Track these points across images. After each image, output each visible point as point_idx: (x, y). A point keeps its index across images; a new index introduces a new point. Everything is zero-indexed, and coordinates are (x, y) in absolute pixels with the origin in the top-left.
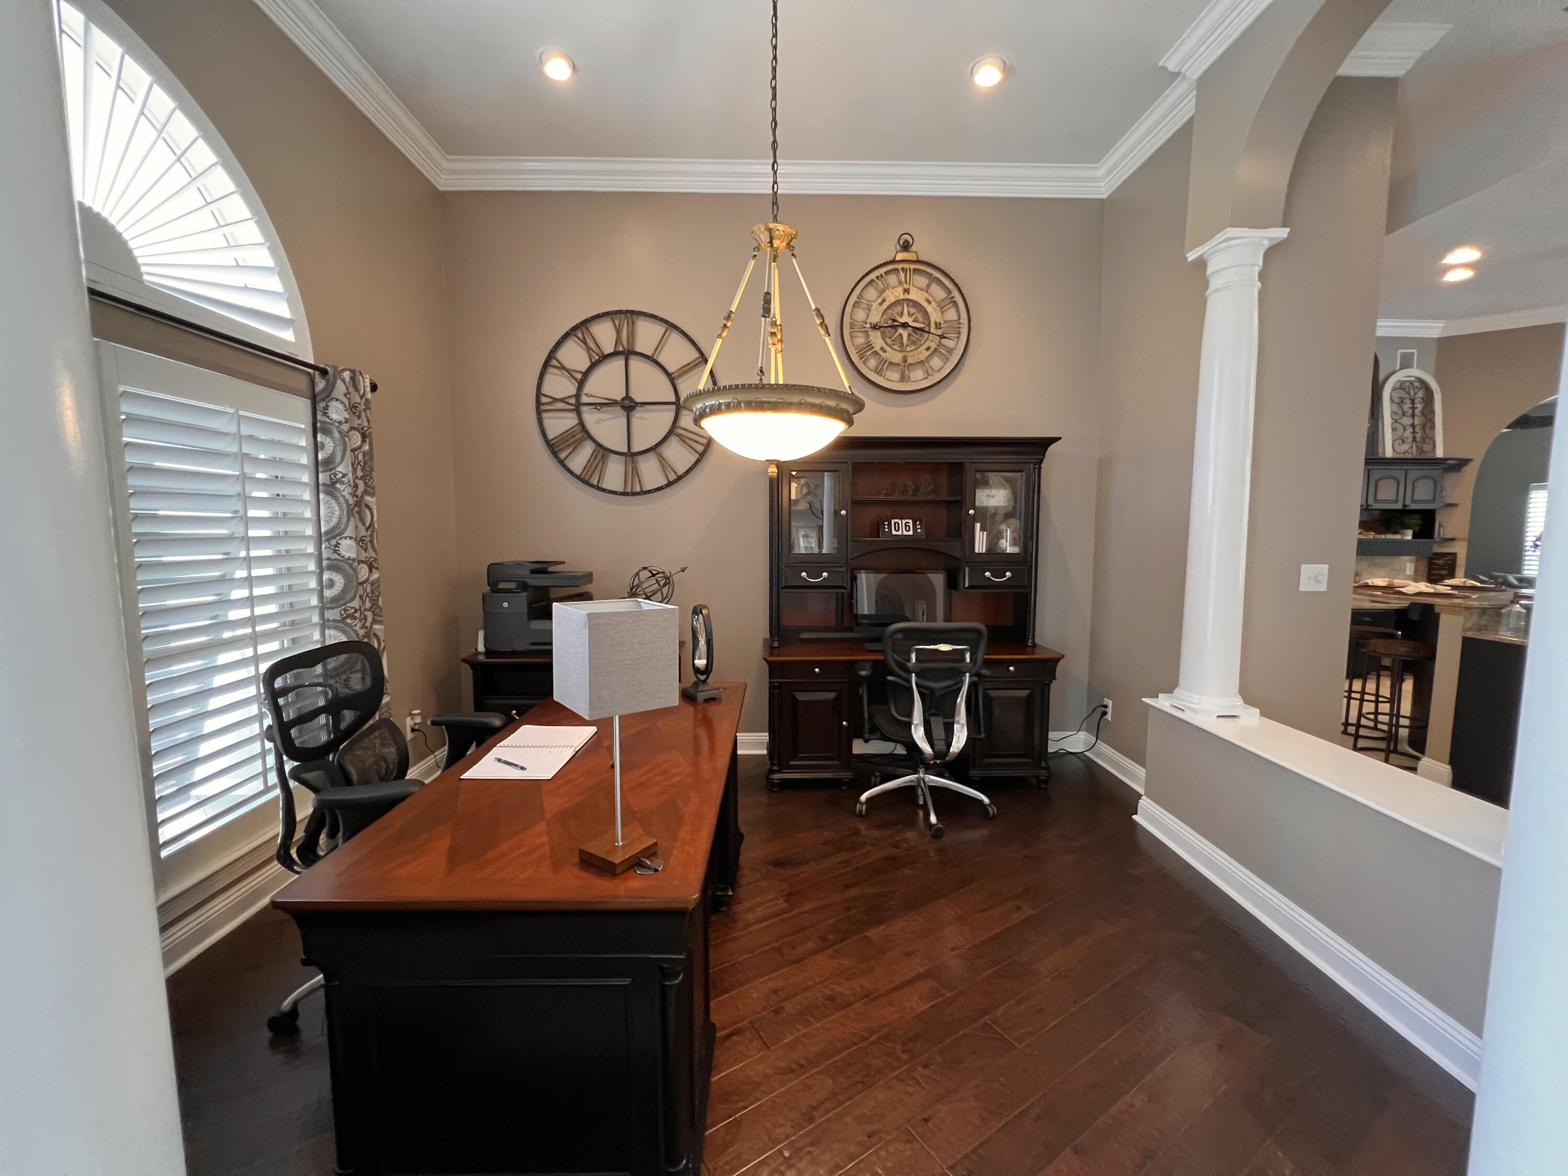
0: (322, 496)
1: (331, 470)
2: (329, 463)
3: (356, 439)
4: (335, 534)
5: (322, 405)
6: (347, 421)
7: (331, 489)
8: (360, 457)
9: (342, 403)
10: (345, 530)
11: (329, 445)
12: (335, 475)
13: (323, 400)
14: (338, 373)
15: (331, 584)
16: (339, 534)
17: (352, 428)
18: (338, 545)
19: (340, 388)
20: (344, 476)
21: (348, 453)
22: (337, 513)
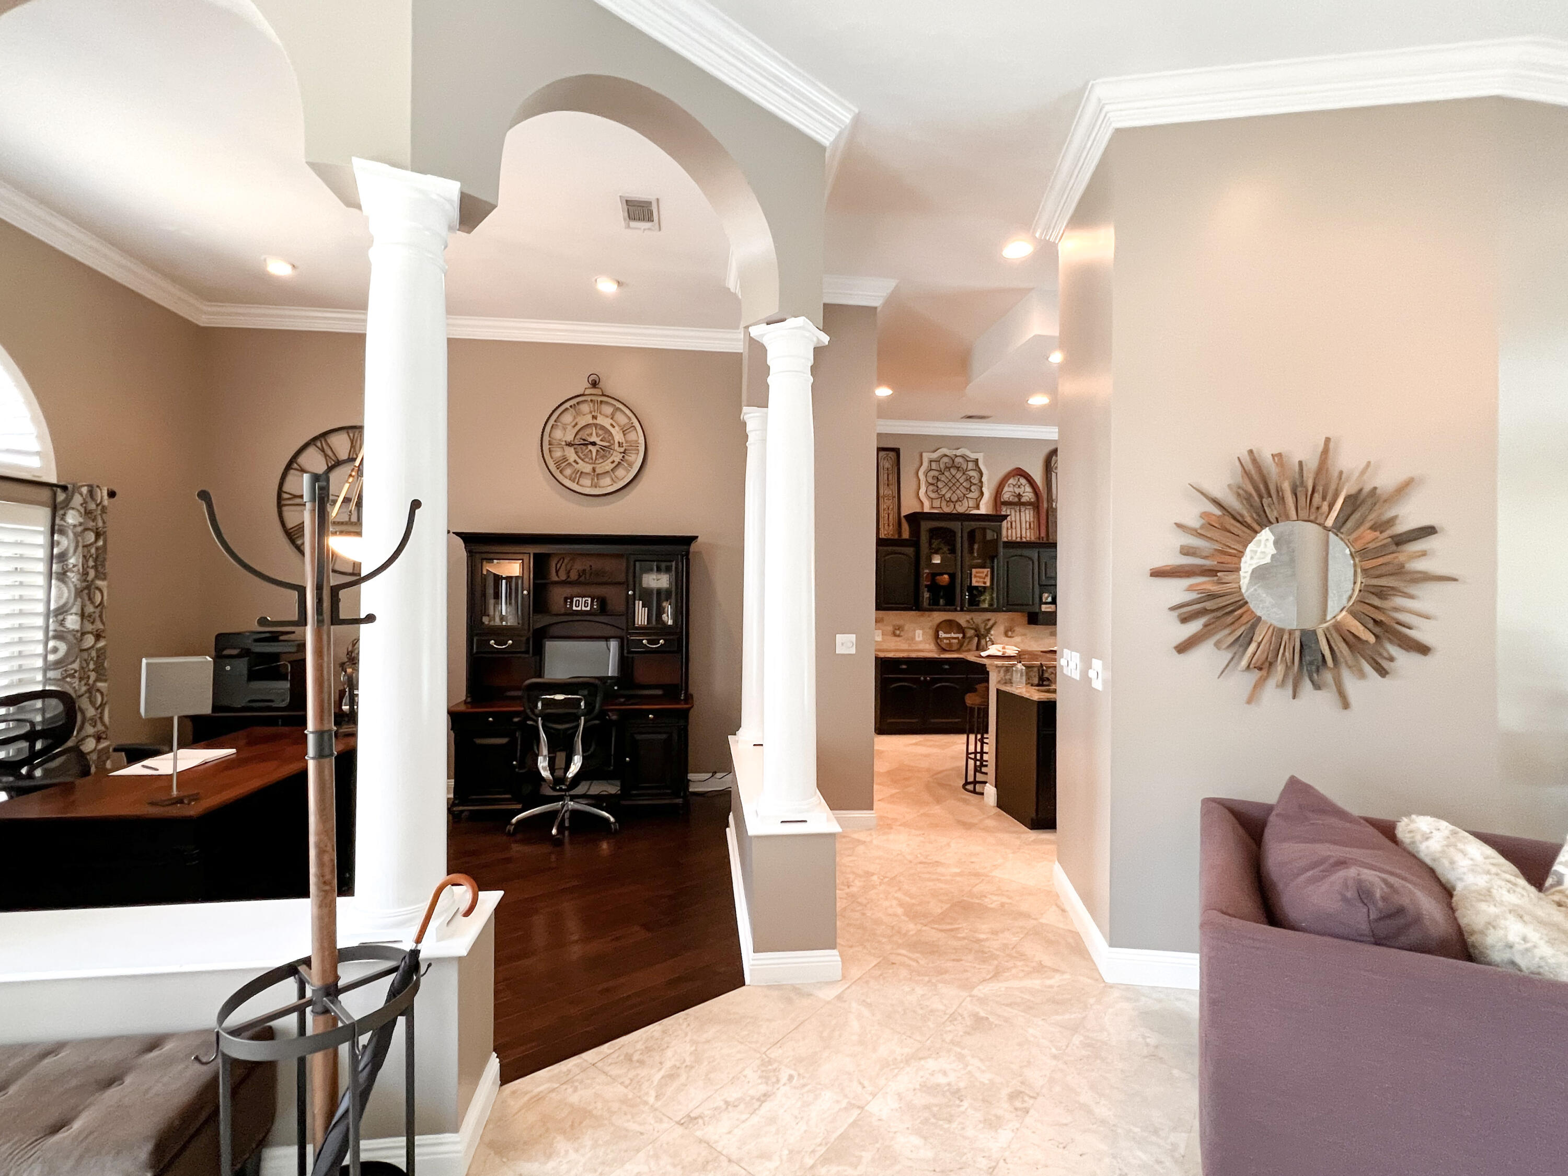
0: (53, 582)
1: (63, 562)
2: (63, 557)
3: (91, 537)
4: (61, 611)
5: (61, 512)
6: (81, 524)
7: (62, 576)
8: (93, 551)
9: (78, 511)
10: (71, 608)
11: (64, 543)
12: (67, 565)
13: (62, 508)
14: (77, 489)
15: (55, 650)
16: (66, 612)
17: (86, 529)
18: (64, 620)
19: (77, 500)
20: (74, 566)
21: (80, 549)
22: (66, 595)
